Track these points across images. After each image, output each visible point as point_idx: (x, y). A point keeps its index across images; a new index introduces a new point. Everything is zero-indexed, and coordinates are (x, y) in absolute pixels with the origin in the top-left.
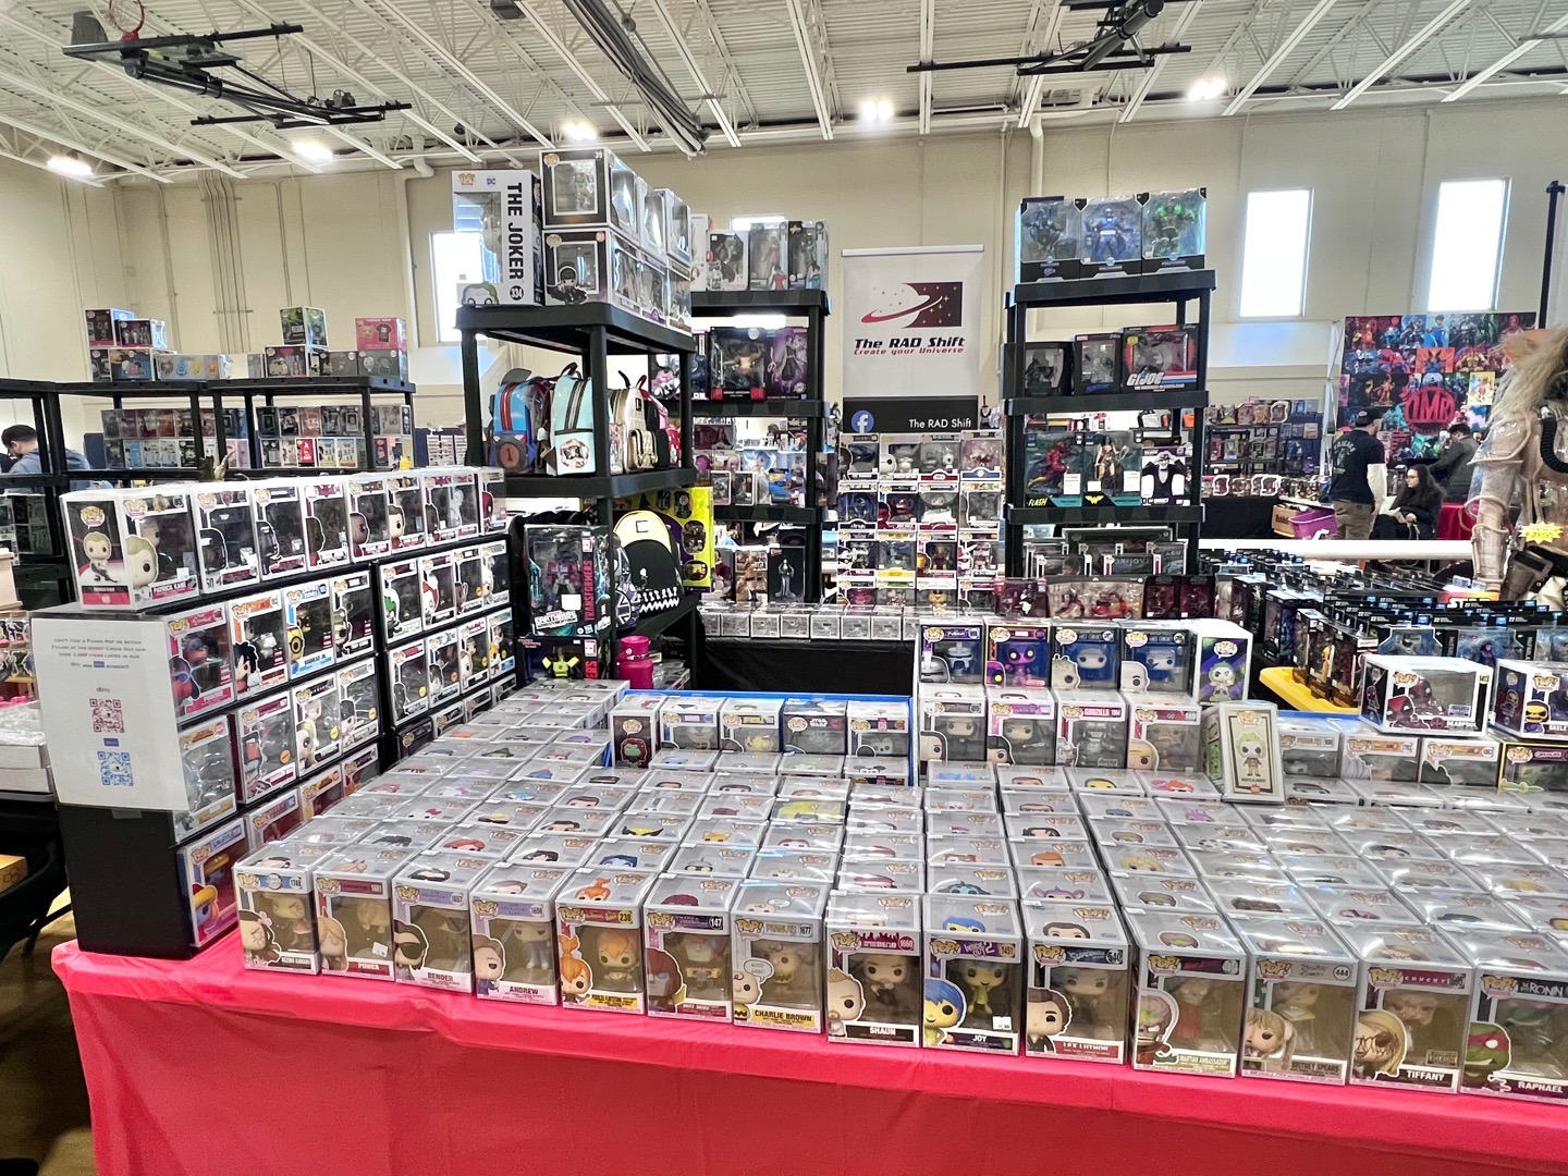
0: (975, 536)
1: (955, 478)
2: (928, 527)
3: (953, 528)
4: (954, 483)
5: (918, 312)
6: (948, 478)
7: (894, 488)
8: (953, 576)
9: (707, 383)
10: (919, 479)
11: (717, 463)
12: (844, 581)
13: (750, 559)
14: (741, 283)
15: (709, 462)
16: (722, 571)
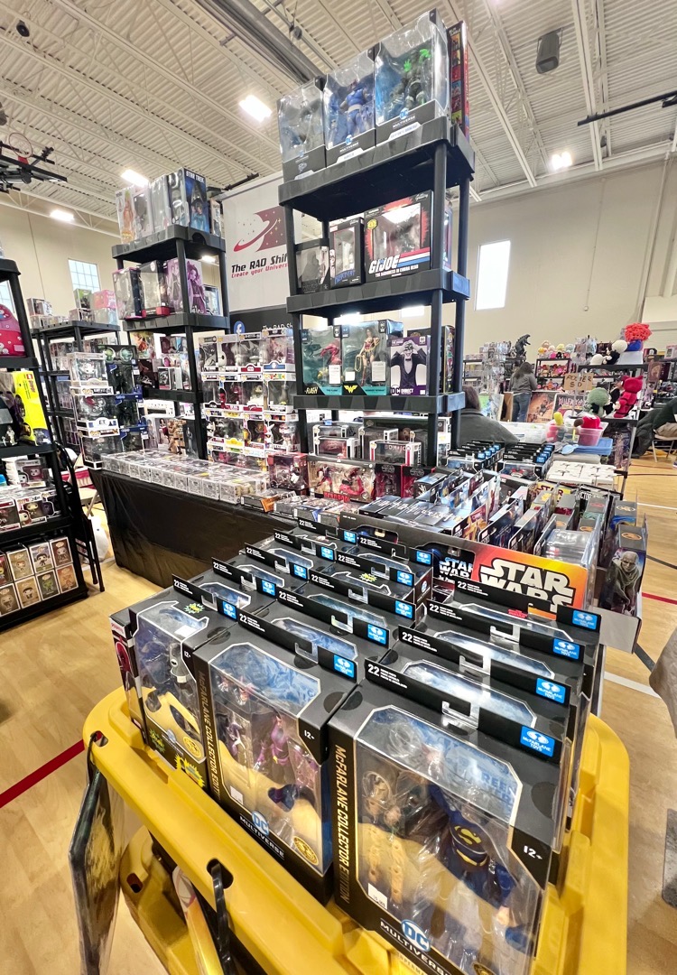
0: (273, 417)
1: (259, 370)
2: (250, 409)
3: (261, 410)
4: (258, 374)
5: (263, 236)
6: (256, 370)
7: (227, 378)
8: (263, 448)
9: (139, 305)
10: (240, 371)
11: (172, 363)
12: (210, 445)
13: (175, 426)
14: (149, 230)
15: (169, 362)
16: (166, 432)
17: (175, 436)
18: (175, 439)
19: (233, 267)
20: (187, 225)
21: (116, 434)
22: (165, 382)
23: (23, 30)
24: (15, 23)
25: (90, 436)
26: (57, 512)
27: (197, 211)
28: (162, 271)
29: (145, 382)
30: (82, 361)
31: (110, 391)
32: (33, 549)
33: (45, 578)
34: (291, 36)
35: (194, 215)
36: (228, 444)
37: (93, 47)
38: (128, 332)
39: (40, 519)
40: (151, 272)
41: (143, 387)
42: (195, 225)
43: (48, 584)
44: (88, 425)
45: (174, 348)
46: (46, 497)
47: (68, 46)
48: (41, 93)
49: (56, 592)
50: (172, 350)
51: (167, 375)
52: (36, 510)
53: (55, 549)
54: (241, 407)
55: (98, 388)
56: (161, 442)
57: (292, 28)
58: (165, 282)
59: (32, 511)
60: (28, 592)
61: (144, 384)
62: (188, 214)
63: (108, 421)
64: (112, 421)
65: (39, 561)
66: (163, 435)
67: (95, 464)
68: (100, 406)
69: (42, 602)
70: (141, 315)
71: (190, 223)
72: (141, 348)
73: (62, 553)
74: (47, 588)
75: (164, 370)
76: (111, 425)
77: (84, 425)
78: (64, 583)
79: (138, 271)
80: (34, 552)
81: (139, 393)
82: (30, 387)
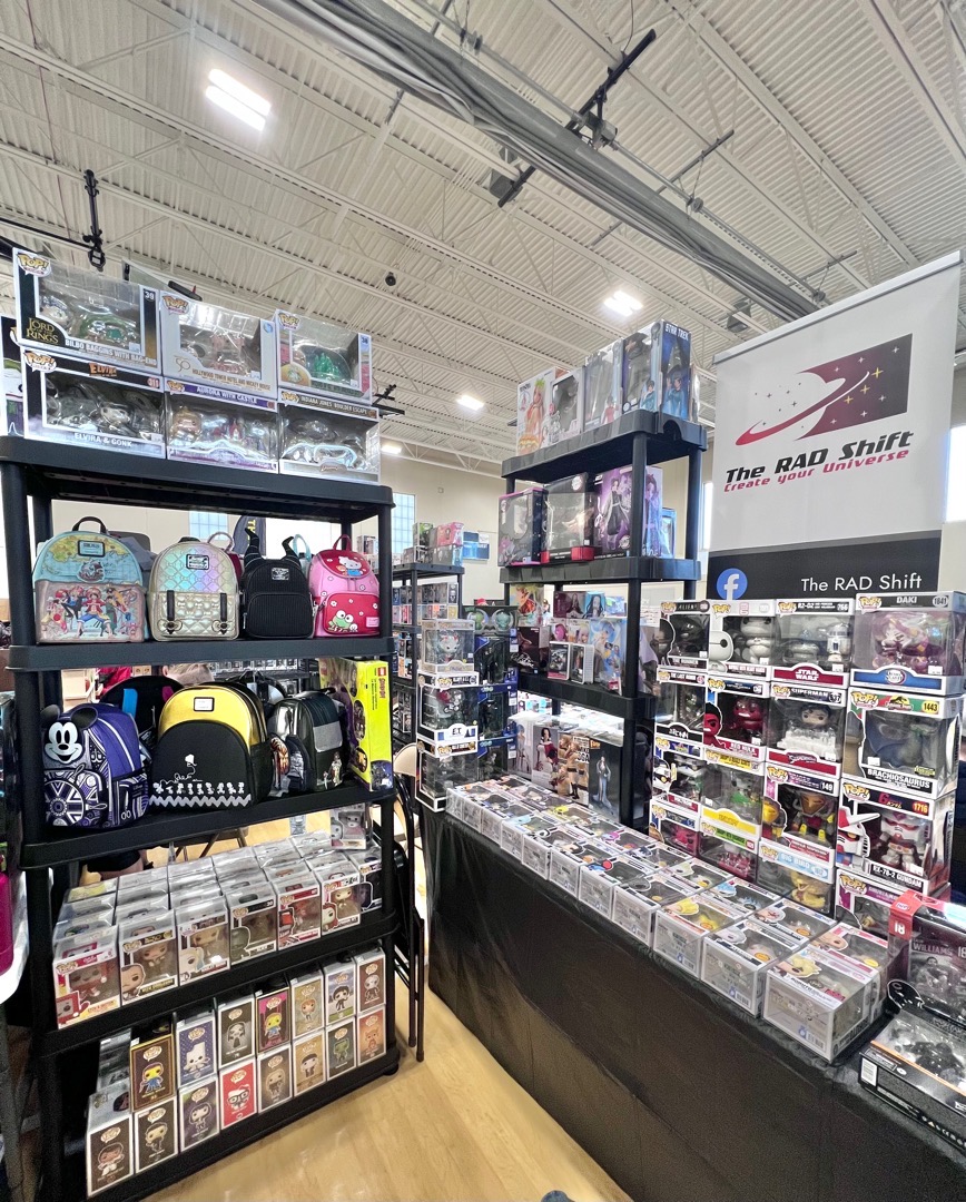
0: (875, 795)
1: (838, 680)
2: (785, 759)
3: (832, 770)
4: (835, 690)
5: (823, 409)
6: (822, 679)
7: (729, 685)
8: (826, 858)
9: (538, 546)
10: (770, 675)
11: (571, 634)
12: (658, 806)
13: (572, 747)
14: (575, 428)
15: (566, 631)
16: (551, 752)
17: (570, 765)
18: (569, 770)
19: (731, 473)
20: (656, 409)
21: (472, 751)
22: (560, 666)
23: (391, 280)
24: (386, 275)
25: (437, 755)
26: (377, 901)
27: (673, 386)
28: (592, 489)
29: (523, 663)
30: (444, 633)
31: (474, 680)
32: (331, 978)
33: (338, 1036)
34: (689, 211)
35: (670, 391)
36: (707, 817)
37: (452, 283)
38: (507, 586)
39: (352, 919)
40: (573, 491)
41: (519, 672)
42: (668, 410)
43: (341, 1046)
44: (436, 736)
45: (578, 610)
46: (365, 874)
47: (429, 286)
48: (394, 337)
49: (351, 1063)
50: (574, 612)
51: (566, 655)
52: (348, 898)
53: (364, 976)
54: (764, 751)
55: (460, 675)
56: (538, 767)
57: (690, 202)
58: (594, 504)
59: (341, 901)
60: (310, 1063)
61: (521, 666)
62: (660, 392)
63: (464, 728)
64: (470, 728)
65: (335, 1002)
66: (543, 757)
67: (436, 802)
68: (457, 703)
69: (328, 1084)
70: (539, 559)
71: (661, 406)
72: (525, 609)
73: (372, 986)
74: (339, 1056)
75: (561, 647)
76: (468, 735)
77: (431, 735)
78: (367, 1043)
79: (545, 492)
80: (331, 983)
81: (514, 682)
82: (379, 690)
